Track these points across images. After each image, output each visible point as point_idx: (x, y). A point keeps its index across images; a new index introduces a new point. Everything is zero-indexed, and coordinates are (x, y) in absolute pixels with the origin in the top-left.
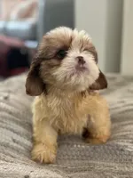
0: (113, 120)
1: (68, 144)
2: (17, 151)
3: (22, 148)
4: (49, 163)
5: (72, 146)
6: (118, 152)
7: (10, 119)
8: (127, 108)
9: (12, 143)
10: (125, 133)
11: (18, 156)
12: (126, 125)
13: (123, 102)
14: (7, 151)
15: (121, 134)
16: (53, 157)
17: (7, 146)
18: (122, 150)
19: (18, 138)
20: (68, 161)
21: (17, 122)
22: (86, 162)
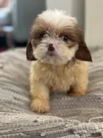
2: (19, 106)
3: (22, 103)
5: (61, 99)
6: (96, 100)
9: (13, 101)
11: (20, 109)
12: (97, 82)
14: (11, 106)
15: (94, 88)
17: (10, 103)
18: (99, 98)
19: (18, 96)
20: (59, 110)
21: (15, 85)
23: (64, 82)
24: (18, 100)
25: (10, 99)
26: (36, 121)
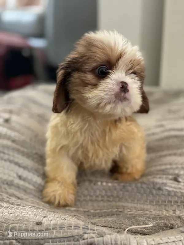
0: (150, 149)
1: (91, 181)
2: (25, 190)
3: (31, 187)
4: (66, 206)
5: (96, 183)
6: (154, 192)
7: (14, 149)
8: (166, 134)
9: (17, 181)
10: (163, 167)
11: (25, 197)
12: (165, 156)
13: (162, 126)
14: (12, 191)
15: (158, 168)
16: (71, 198)
17: (10, 184)
18: (160, 189)
20: (90, 203)
22: (114, 204)
23: (101, 153)
24: (25, 180)
25: (11, 179)
26: (39, 224)
